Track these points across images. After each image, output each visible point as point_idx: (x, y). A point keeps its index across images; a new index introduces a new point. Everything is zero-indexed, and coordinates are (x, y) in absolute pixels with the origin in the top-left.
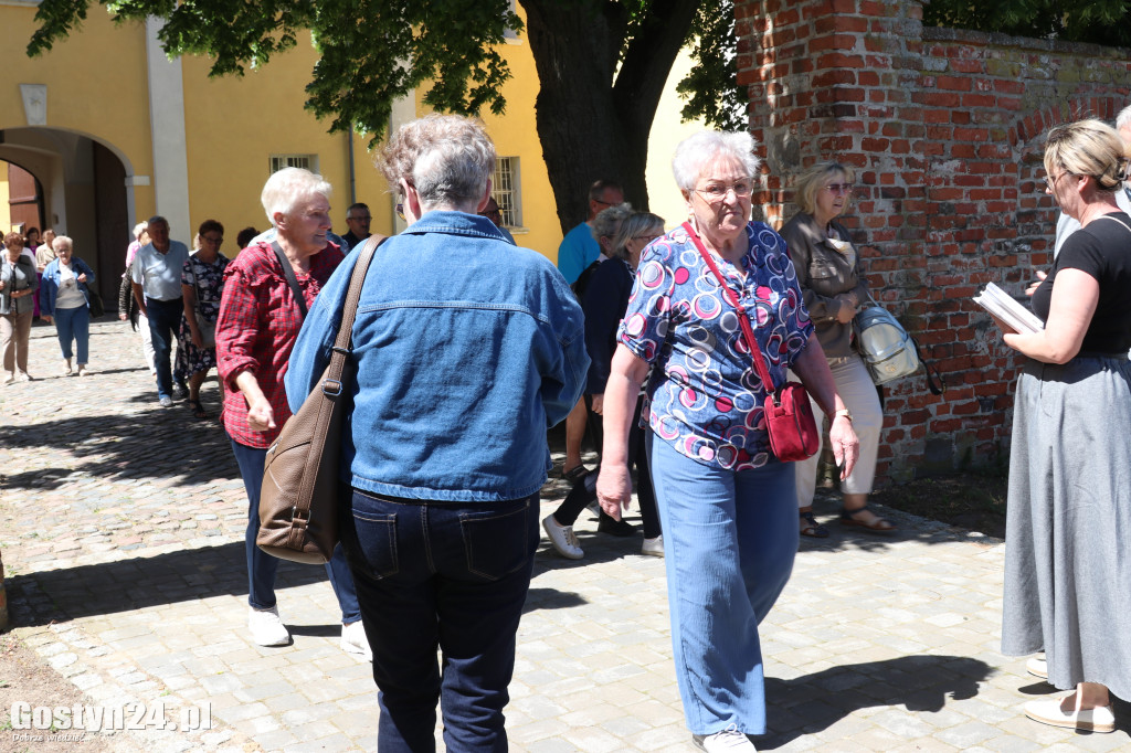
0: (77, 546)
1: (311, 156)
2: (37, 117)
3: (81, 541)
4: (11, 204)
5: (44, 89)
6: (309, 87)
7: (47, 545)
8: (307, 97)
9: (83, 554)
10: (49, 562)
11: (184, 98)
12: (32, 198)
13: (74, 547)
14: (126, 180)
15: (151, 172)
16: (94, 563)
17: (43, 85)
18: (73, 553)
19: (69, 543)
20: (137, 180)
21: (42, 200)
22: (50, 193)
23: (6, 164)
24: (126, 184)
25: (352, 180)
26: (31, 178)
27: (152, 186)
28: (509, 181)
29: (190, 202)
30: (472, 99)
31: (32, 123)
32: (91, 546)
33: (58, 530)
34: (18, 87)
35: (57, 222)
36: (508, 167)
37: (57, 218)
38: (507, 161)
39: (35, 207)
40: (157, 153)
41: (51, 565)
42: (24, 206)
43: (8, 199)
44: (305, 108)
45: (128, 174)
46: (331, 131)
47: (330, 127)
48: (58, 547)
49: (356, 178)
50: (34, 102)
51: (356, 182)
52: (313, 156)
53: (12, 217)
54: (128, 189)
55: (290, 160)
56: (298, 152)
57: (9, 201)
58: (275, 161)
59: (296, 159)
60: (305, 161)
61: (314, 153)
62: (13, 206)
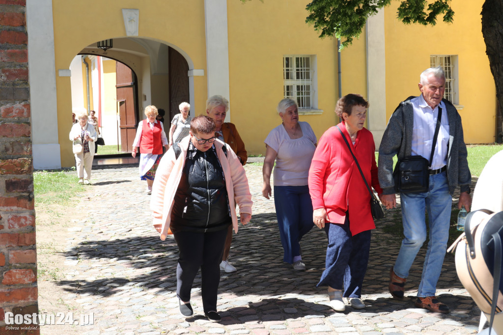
2: (132, 30)
4: (117, 88)
5: (137, 12)
6: (309, 6)
8: (308, 13)
11: (228, 17)
12: (129, 84)
14: (189, 71)
15: (205, 67)
17: (136, 9)
20: (195, 73)
21: (136, 85)
22: (141, 83)
23: (115, 61)
24: (189, 75)
25: (339, 72)
26: (130, 71)
27: (206, 76)
28: (450, 72)
29: (230, 87)
30: (430, 11)
31: (129, 35)
34: (121, 10)
35: (145, 100)
36: (449, 62)
37: (145, 96)
38: (449, 58)
39: (131, 90)
40: (209, 53)
43: (116, 84)
44: (307, 22)
45: (190, 69)
46: (321, 36)
47: (320, 34)
49: (341, 71)
50: (131, 21)
51: (342, 75)
52: (313, 56)
53: (117, 96)
54: (190, 78)
55: (297, 59)
56: (302, 53)
57: (116, 86)
58: (287, 59)
59: (301, 58)
60: (308, 59)
61: (313, 54)
62: (119, 89)
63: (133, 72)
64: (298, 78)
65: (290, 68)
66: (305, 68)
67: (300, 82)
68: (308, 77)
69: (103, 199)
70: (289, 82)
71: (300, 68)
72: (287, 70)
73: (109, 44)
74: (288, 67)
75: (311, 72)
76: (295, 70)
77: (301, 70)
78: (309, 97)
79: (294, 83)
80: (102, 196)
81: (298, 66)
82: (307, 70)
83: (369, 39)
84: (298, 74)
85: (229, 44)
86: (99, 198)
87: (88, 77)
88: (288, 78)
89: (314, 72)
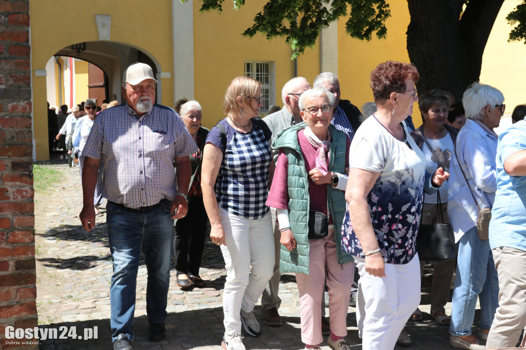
0: (93, 306)
1: (270, 62)
2: (105, 35)
3: (97, 303)
4: (90, 87)
5: (110, 18)
7: (76, 304)
9: (96, 311)
10: (74, 315)
12: (102, 84)
13: (91, 307)
14: (157, 74)
15: (172, 71)
16: (100, 318)
17: (109, 15)
18: (89, 310)
19: (88, 304)
20: (163, 75)
21: (107, 85)
22: (112, 81)
23: (87, 63)
26: (102, 72)
27: (172, 80)
29: (195, 89)
31: (102, 39)
32: (102, 306)
33: (85, 294)
34: (94, 16)
37: (116, 96)
39: (103, 89)
40: (176, 58)
41: (75, 317)
42: (97, 88)
43: (87, 84)
45: (158, 71)
48: (82, 306)
50: (103, 26)
52: (272, 62)
53: (89, 95)
55: (257, 65)
56: (262, 59)
57: (88, 86)
58: (248, 65)
59: (261, 64)
60: (267, 65)
61: (273, 60)
62: (90, 89)
63: (105, 73)
65: (250, 73)
66: (265, 73)
68: (267, 82)
69: (77, 190)
71: (260, 73)
73: (82, 47)
74: (249, 72)
75: (269, 76)
76: (255, 75)
77: (261, 75)
78: (268, 100)
80: (76, 186)
81: (258, 71)
82: (266, 75)
83: (324, 48)
85: (194, 49)
86: (73, 188)
87: (61, 76)
89: (273, 77)
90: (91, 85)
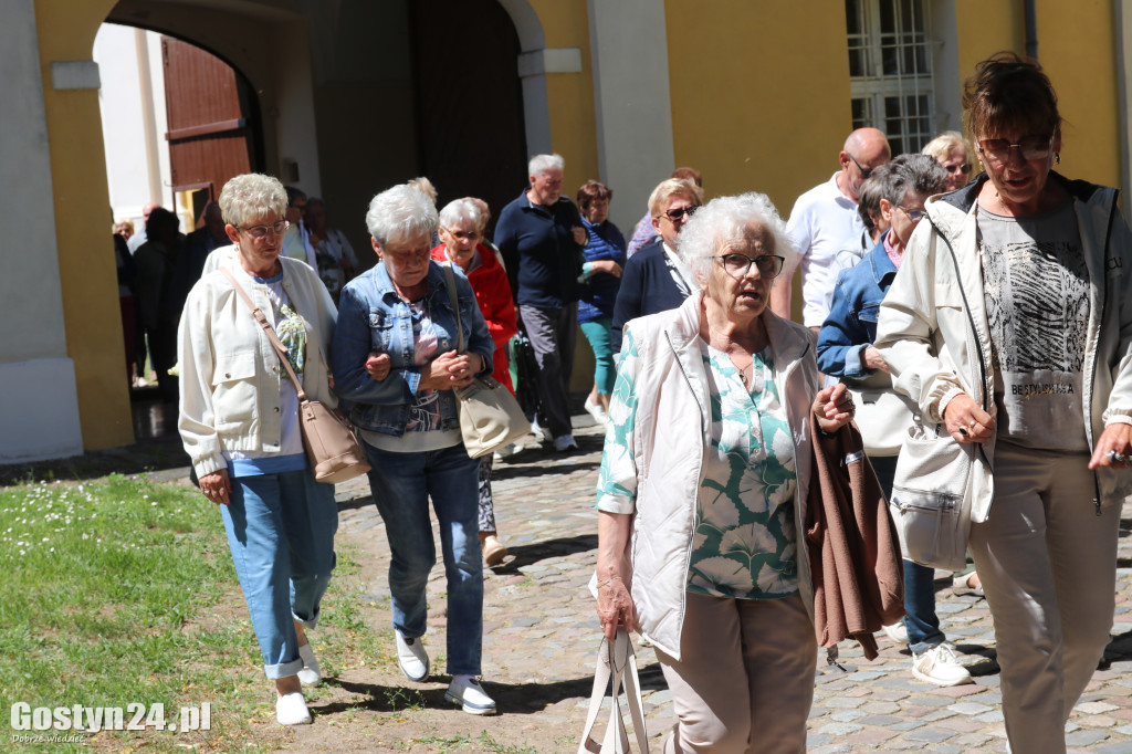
4: (173, 143)
12: (233, 123)
14: (521, 60)
15: (584, 38)
21: (256, 126)
22: (275, 112)
24: (521, 72)
26: (229, 71)
27: (588, 72)
35: (295, 179)
39: (241, 146)
42: (207, 144)
45: (525, 46)
54: (526, 85)
57: (169, 136)
62: (180, 147)
63: (242, 78)
64: (889, 68)
65: (863, 36)
66: (913, 34)
67: (897, 86)
68: (922, 69)
70: (859, 88)
72: (852, 42)
74: (856, 31)
76: (880, 42)
79: (874, 88)
81: (887, 24)
84: (888, 56)
88: (855, 69)
89: (943, 45)
90: (179, 131)
